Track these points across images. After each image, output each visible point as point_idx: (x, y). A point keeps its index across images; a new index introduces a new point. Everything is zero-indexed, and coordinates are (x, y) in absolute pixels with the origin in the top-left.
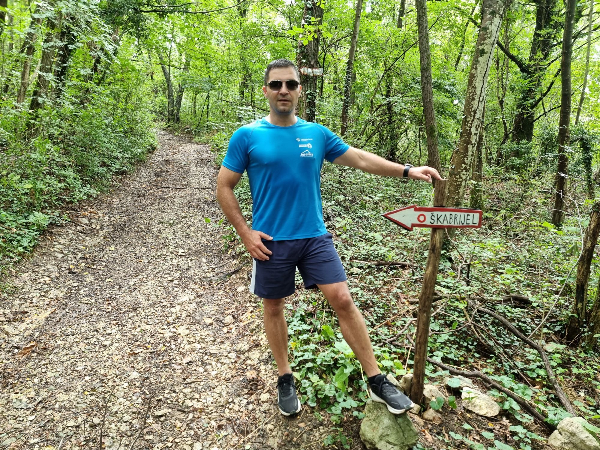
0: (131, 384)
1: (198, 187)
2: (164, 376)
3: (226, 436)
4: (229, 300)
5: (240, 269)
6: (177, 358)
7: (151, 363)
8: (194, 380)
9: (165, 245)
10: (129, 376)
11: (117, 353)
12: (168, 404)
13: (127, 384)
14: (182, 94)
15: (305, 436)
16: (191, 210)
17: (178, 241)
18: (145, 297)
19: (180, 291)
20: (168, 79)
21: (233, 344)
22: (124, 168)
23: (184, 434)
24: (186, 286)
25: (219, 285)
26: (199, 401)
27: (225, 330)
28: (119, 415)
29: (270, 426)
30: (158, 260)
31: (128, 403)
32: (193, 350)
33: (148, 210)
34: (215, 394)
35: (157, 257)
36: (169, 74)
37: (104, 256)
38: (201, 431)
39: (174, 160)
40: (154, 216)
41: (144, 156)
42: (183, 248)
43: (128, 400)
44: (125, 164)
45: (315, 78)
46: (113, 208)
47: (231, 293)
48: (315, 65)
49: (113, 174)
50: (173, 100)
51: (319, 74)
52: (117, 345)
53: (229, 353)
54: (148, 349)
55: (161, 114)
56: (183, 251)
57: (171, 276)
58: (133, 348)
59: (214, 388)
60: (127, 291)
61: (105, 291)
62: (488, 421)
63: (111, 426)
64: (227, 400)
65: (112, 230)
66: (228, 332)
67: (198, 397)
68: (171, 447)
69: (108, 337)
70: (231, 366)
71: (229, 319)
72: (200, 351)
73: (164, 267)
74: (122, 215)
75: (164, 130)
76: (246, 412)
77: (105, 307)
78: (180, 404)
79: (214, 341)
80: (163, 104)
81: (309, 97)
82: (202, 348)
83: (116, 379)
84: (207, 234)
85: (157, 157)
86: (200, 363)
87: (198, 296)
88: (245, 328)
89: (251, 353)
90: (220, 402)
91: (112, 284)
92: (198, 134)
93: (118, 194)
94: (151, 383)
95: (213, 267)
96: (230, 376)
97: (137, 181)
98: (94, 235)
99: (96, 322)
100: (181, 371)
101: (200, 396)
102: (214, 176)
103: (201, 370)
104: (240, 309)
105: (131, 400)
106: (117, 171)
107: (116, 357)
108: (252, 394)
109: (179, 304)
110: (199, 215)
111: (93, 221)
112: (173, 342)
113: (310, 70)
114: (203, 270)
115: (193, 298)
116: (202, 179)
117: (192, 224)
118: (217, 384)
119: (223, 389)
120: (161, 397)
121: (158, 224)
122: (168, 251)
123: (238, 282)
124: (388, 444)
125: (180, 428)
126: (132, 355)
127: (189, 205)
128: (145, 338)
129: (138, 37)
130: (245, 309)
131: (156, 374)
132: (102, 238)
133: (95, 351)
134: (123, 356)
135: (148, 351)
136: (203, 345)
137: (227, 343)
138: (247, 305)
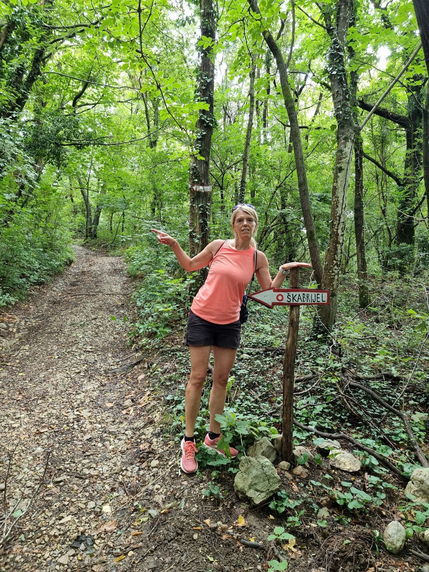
0: (35, 457)
1: (110, 293)
2: (66, 450)
3: (117, 496)
4: (130, 387)
5: (142, 360)
6: (79, 435)
7: (55, 441)
8: (92, 453)
9: (75, 343)
10: (34, 451)
11: (24, 433)
12: (68, 472)
13: (32, 458)
14: (100, 214)
15: (186, 491)
16: (101, 313)
17: (87, 339)
18: (53, 387)
19: (86, 381)
20: (86, 201)
21: (131, 423)
22: (42, 279)
23: (80, 495)
24: (91, 377)
25: (123, 376)
26: (95, 470)
27: (124, 412)
28: (23, 482)
29: (157, 486)
30: (68, 356)
31: (32, 472)
32: (93, 429)
33: (62, 314)
34: (111, 464)
35: (66, 353)
36: (88, 197)
37: (18, 354)
38: (96, 493)
39: (89, 271)
40: (66, 319)
41: (61, 269)
42: (91, 345)
43: (32, 470)
44: (43, 275)
45: (206, 193)
46: (30, 314)
47: (132, 382)
48: (205, 183)
49: (31, 285)
50: (91, 219)
51: (209, 190)
52: (25, 427)
53: (126, 431)
54: (53, 429)
55: (80, 231)
56: (91, 347)
57: (78, 369)
58: (39, 429)
59: (110, 459)
60: (37, 383)
61: (17, 383)
62: (351, 476)
63: (15, 491)
64: (121, 468)
65: (27, 333)
66: (127, 414)
67: (94, 466)
68: (68, 505)
69: (17, 420)
70: (127, 441)
71: (128, 402)
72: (100, 430)
73: (73, 361)
74: (37, 320)
75: (83, 246)
76: (137, 477)
77: (16, 396)
78: (79, 472)
79: (113, 422)
80: (82, 223)
81: (201, 209)
82: (102, 428)
83: (22, 454)
84: (115, 333)
85: (74, 269)
86: (99, 440)
87: (102, 386)
88: (142, 409)
89: (145, 430)
90: (114, 470)
91: (24, 377)
92: (114, 248)
93: (35, 302)
94: (53, 456)
95: (118, 360)
96: (125, 449)
97: (54, 291)
98: (11, 337)
99: (7, 409)
100: (81, 446)
101: (97, 466)
102: (125, 283)
103: (100, 445)
104: (139, 394)
105: (34, 470)
106: (35, 281)
107: (24, 436)
108: (144, 462)
109: (83, 392)
110: (108, 316)
111: (10, 325)
112: (76, 423)
113: (201, 188)
114: (108, 363)
115: (97, 387)
116: (114, 286)
117: (101, 324)
118: (113, 456)
119: (118, 460)
120: (61, 467)
121: (70, 325)
122: (77, 348)
123: (139, 372)
124: (256, 492)
125: (77, 490)
126: (38, 434)
127: (100, 308)
128: (50, 420)
129: (59, 166)
130: (144, 393)
131: (59, 449)
132: (18, 339)
133: (5, 432)
134: (29, 435)
135: (52, 430)
136: (103, 425)
137: (125, 423)
138: (146, 390)
